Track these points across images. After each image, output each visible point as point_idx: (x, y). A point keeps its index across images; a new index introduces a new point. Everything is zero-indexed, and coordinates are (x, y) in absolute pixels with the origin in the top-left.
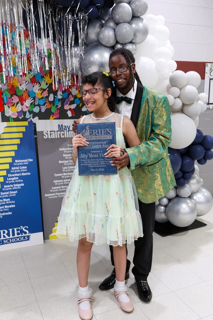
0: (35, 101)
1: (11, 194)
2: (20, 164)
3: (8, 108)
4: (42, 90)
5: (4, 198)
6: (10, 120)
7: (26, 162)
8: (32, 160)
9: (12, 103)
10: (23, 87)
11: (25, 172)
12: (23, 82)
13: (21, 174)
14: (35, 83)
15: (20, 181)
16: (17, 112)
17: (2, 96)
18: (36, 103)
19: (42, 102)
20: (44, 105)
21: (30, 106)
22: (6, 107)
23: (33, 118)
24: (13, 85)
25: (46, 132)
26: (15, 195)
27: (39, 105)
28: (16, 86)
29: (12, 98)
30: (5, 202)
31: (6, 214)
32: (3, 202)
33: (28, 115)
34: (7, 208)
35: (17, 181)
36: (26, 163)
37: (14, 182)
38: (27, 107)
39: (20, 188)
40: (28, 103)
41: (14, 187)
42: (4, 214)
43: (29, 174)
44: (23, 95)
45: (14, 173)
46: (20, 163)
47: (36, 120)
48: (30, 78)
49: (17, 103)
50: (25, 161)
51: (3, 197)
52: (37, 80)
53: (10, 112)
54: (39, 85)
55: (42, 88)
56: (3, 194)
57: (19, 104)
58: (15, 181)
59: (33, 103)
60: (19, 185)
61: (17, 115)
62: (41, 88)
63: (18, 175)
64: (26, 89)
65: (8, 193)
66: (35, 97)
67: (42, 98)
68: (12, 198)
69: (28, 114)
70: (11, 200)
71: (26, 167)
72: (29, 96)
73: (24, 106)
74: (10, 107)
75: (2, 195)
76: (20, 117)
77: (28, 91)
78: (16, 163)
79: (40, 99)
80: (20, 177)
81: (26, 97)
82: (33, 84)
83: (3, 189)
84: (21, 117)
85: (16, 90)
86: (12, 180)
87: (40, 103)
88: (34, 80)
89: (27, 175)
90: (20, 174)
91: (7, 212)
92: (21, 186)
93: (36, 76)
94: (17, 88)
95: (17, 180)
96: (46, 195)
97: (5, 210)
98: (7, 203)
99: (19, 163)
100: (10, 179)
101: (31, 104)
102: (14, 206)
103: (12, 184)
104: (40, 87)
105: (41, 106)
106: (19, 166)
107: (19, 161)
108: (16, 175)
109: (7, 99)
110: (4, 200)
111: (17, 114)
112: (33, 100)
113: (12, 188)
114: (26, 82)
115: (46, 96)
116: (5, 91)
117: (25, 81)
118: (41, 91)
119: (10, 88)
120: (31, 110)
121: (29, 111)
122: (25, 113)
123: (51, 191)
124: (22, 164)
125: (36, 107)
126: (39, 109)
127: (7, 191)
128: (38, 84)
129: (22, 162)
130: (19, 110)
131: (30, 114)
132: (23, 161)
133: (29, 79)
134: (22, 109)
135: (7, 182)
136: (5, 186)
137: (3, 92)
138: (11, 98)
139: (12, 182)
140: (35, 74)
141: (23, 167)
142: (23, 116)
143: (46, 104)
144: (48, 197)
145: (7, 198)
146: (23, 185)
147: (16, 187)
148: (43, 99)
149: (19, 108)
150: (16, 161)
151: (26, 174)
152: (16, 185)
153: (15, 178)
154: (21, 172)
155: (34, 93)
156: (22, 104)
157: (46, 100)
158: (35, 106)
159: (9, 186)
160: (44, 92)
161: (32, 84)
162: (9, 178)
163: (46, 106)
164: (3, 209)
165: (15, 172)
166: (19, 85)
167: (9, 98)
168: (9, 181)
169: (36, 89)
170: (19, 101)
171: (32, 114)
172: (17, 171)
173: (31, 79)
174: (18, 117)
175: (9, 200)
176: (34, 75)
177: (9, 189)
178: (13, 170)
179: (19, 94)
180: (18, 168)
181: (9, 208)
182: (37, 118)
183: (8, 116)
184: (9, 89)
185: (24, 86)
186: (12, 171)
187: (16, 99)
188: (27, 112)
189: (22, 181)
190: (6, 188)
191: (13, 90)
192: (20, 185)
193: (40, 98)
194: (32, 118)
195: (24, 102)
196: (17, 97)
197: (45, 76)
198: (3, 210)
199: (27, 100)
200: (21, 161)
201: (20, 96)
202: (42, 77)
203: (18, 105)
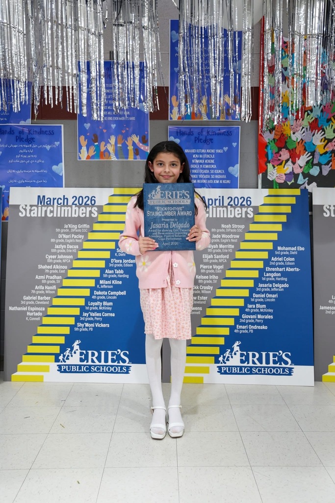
0: (313, 158)
1: (269, 298)
2: (285, 253)
3: (272, 167)
4: (326, 141)
5: (258, 303)
6: (274, 187)
7: (294, 251)
8: (303, 249)
9: (279, 160)
10: (297, 137)
11: (291, 267)
12: (298, 129)
13: (285, 270)
14: (317, 130)
15: (282, 279)
16: (285, 174)
17: (266, 150)
18: (315, 162)
19: (324, 160)
20: (327, 164)
21: (306, 165)
22: (270, 166)
23: (309, 184)
24: (283, 134)
25: (328, 207)
26: (273, 300)
27: (319, 165)
28: (287, 134)
29: (281, 153)
30: (259, 309)
31: (259, 327)
32: (255, 308)
33: (301, 180)
34: (261, 319)
35: (279, 279)
36: (293, 253)
37: (273, 279)
38: (301, 167)
39: (282, 290)
40: (302, 161)
41: (273, 288)
42: (256, 327)
43: (298, 270)
44: (296, 148)
45: (275, 266)
46: (285, 251)
47: (313, 188)
48: (309, 122)
49: (287, 161)
50: (293, 249)
51: (256, 301)
52: (320, 126)
53: (274, 173)
54: (323, 133)
55: (327, 138)
56: (257, 296)
57: (290, 163)
58: (275, 279)
59: (311, 161)
60: (281, 286)
61: (284, 179)
62: (325, 138)
63: (281, 270)
64: (302, 139)
65: (263, 296)
66: (315, 151)
67: (326, 153)
68: (269, 305)
69: (301, 177)
70: (267, 308)
71: (293, 259)
72: (305, 150)
73: (296, 165)
74: (275, 166)
75: (255, 298)
76: (288, 182)
77: (305, 143)
78: (278, 251)
79: (321, 155)
80: (284, 274)
81: (300, 152)
82: (314, 130)
83: (258, 289)
84: (290, 182)
85: (287, 141)
86: (270, 277)
87: (321, 162)
88: (315, 126)
89: (295, 272)
90: (284, 268)
91: (260, 324)
92: (283, 288)
93: (319, 118)
94: (289, 138)
95: (279, 277)
96: (322, 308)
97: (258, 321)
98: (262, 310)
99: (283, 251)
100: (268, 275)
101: (307, 162)
102: (272, 317)
103: (271, 282)
104: (324, 136)
105: (323, 166)
106: (284, 256)
107: (284, 248)
108: (278, 269)
109: (272, 154)
110: (258, 306)
111: (284, 177)
112: (311, 157)
113: (271, 289)
114: (303, 128)
115: (331, 150)
116: (270, 142)
117: (301, 127)
118: (324, 142)
119: (277, 138)
120: (306, 172)
121: (303, 173)
122: (296, 176)
123: (330, 301)
124: (287, 253)
125: (314, 167)
126: (319, 170)
127: (263, 293)
128: (321, 131)
129: (288, 251)
130: (288, 172)
131: (304, 178)
132: (290, 248)
133: (308, 124)
134: (293, 170)
135: (264, 279)
136: (261, 285)
137: (268, 144)
138: (278, 153)
139: (270, 279)
140: (318, 115)
141: (289, 259)
142: (293, 181)
143: (331, 163)
144: (324, 311)
145: (261, 303)
146: (286, 286)
147: (276, 288)
148: (327, 155)
149: (289, 168)
150: (279, 248)
151: (292, 270)
152: (276, 285)
153: (275, 275)
154: (286, 266)
155: (314, 145)
156: (294, 163)
157: (331, 156)
158: (313, 165)
159: (266, 285)
160: (330, 143)
161: (312, 131)
162: (267, 272)
163: (331, 166)
164: (254, 319)
165: (277, 265)
166: (292, 132)
167: (276, 153)
168: (266, 277)
169: (317, 139)
170: (289, 157)
171: (307, 178)
172: (280, 264)
173: (311, 124)
174: (285, 182)
175: (264, 306)
176: (316, 117)
177: (266, 290)
178: (273, 261)
179: (290, 147)
180: (280, 259)
181: (264, 319)
182: (314, 184)
183: (271, 180)
184: (277, 140)
185: (299, 135)
186: (271, 263)
187: (285, 155)
188: (301, 175)
189: (286, 280)
190: (262, 288)
191: (282, 141)
192: (283, 286)
193: (321, 152)
194: (306, 185)
195: (297, 159)
196: (287, 151)
197: (332, 119)
198: (255, 321)
199: (302, 156)
200: (287, 249)
201: (292, 149)
202: (329, 120)
203: (287, 164)
